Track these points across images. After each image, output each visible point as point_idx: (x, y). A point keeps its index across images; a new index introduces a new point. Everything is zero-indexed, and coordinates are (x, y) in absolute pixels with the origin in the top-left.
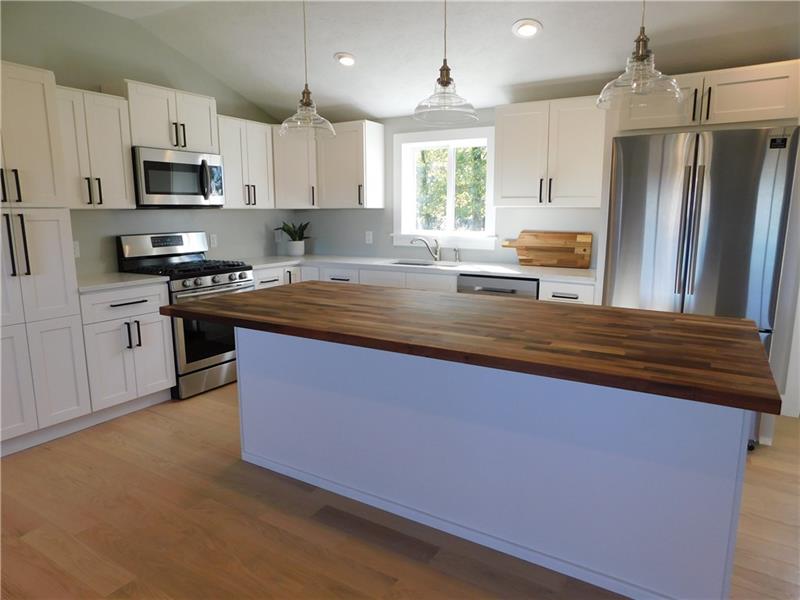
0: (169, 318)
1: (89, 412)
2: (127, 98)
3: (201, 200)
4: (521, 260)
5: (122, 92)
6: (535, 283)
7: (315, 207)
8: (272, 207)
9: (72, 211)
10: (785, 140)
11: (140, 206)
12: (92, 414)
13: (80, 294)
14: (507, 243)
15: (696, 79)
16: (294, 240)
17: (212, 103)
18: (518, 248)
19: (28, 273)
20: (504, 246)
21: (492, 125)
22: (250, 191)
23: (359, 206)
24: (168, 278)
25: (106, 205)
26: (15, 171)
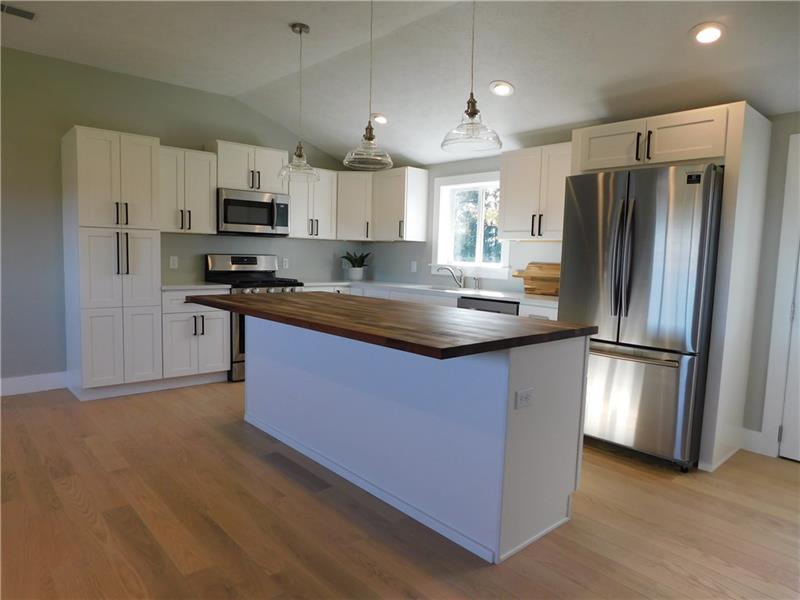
0: (228, 313)
1: (160, 377)
2: (216, 153)
3: (267, 229)
4: (526, 289)
5: (214, 150)
6: (515, 306)
7: (369, 239)
8: (334, 238)
9: (162, 233)
10: (699, 177)
11: (220, 233)
12: (164, 380)
13: (162, 291)
14: (516, 274)
15: (641, 125)
16: (354, 266)
17: (285, 155)
18: (525, 279)
19: (128, 273)
20: (514, 276)
21: (498, 170)
22: (313, 224)
23: (400, 239)
24: (230, 286)
25: (192, 231)
26: (126, 204)
